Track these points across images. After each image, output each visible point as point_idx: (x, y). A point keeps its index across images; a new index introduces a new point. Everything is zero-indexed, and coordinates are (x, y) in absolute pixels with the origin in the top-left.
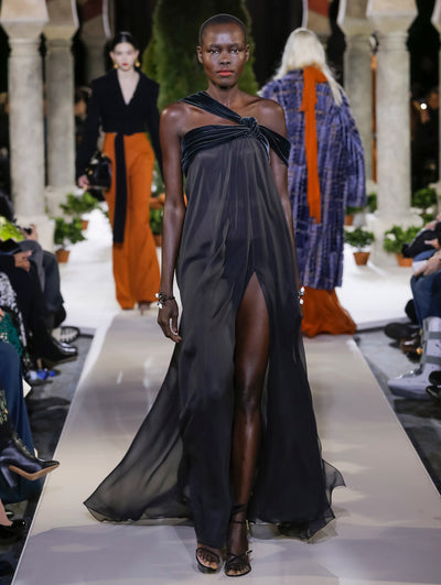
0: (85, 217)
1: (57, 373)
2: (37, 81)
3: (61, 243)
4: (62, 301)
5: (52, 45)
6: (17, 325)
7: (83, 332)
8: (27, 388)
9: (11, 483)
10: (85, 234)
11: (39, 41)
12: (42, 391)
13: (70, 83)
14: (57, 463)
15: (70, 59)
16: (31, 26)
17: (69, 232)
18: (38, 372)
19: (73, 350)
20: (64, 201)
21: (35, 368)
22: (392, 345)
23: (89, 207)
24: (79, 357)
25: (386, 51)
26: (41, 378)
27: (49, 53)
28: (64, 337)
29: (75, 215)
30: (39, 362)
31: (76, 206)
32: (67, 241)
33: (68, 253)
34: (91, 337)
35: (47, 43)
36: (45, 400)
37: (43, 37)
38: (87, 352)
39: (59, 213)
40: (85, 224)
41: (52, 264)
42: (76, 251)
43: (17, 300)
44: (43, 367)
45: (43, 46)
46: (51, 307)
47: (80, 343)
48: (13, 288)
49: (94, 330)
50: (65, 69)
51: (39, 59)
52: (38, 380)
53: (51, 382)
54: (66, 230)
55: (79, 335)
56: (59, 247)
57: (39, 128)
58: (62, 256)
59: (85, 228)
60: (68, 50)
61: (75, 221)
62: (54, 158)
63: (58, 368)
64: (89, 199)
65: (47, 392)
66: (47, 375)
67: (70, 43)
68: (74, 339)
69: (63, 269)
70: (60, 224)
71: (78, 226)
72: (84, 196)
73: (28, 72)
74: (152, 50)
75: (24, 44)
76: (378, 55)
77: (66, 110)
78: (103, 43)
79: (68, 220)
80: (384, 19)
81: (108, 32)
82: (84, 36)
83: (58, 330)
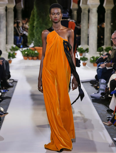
0: (16, 52)
1: (8, 90)
3: (10, 58)
4: (10, 73)
5: (9, 9)
7: (15, 80)
10: (16, 56)
11: (5, 8)
12: (4, 95)
13: (13, 19)
14: (8, 113)
15: (13, 13)
16: (4, 4)
17: (12, 56)
18: (3, 90)
19: (12, 85)
20: (11, 48)
22: (92, 86)
23: (17, 50)
24: (14, 87)
25: (92, 13)
26: (4, 92)
27: (8, 11)
28: (10, 82)
29: (13, 52)
30: (4, 88)
31: (14, 49)
32: (11, 58)
33: (11, 61)
34: (17, 82)
35: (7, 9)
36: (5, 97)
37: (6, 7)
38: (16, 85)
39: (9, 51)
40: (16, 54)
42: (14, 61)
44: (5, 89)
46: (7, 74)
49: (18, 80)
50: (11, 15)
51: (5, 12)
52: (3, 92)
53: (7, 93)
54: (11, 55)
55: (14, 81)
56: (9, 59)
57: (5, 30)
58: (10, 61)
59: (16, 55)
61: (13, 53)
62: (8, 37)
63: (8, 89)
64: (17, 47)
65: (6, 95)
66: (5, 92)
67: (13, 9)
68: (13, 82)
70: (9, 53)
71: (14, 54)
72: (16, 47)
75: (2, 9)
76: (90, 14)
77: (12, 26)
78: (21, 9)
79: (12, 53)
80: (92, 5)
81: (22, 6)
82: (17, 7)
83: (9, 80)
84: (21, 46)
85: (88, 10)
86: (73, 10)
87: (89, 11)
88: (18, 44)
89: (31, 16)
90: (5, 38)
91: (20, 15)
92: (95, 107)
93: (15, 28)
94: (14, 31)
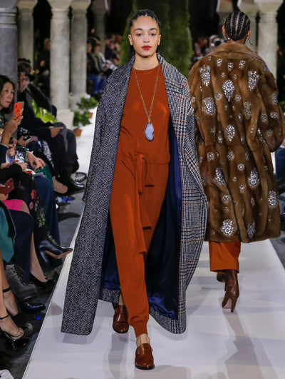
0: (91, 111)
1: (73, 199)
2: (67, 33)
3: (77, 125)
4: (77, 159)
5: (75, 13)
9: (46, 260)
10: (91, 120)
11: (68, 10)
12: (64, 209)
13: (85, 35)
14: (72, 249)
15: (85, 20)
16: (64, 2)
17: (81, 120)
18: (62, 198)
19: (82, 186)
20: (79, 101)
23: (93, 105)
25: (265, 22)
26: (64, 201)
27: (73, 17)
28: (77, 178)
29: (85, 110)
31: (86, 104)
32: (80, 124)
33: (81, 131)
35: (73, 12)
36: (66, 214)
37: (70, 8)
39: (76, 108)
40: (91, 114)
41: (72, 137)
42: (86, 130)
45: (70, 13)
46: (71, 161)
48: (50, 150)
50: (83, 26)
51: (68, 20)
52: (62, 202)
53: (69, 204)
54: (80, 118)
56: (76, 127)
57: (66, 60)
58: (78, 132)
59: (91, 117)
60: (84, 16)
61: (85, 113)
62: (75, 77)
63: (74, 196)
64: (94, 101)
65: (67, 209)
66: (67, 201)
67: (86, 12)
68: (83, 180)
69: (78, 140)
70: (76, 114)
71: (87, 116)
72: (90, 99)
73: (61, 27)
75: (60, 12)
76: (260, 25)
77: (82, 50)
78: (103, 13)
79: (81, 112)
80: (265, 4)
81: (107, 7)
82: (93, 9)
83: (74, 175)
85: (255, 15)
86: (221, 16)
87: (258, 18)
88: (96, 92)
89: (127, 29)
90: (68, 78)
91: (101, 28)
93: (89, 56)
94: (88, 63)
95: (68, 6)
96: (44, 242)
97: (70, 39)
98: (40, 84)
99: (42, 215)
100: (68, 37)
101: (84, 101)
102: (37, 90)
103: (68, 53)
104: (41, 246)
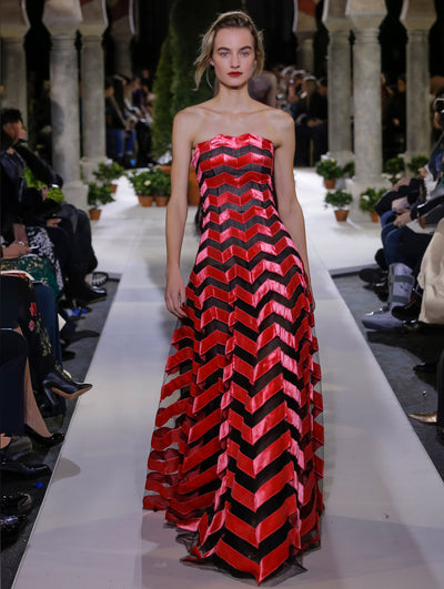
0: (114, 182)
1: (89, 310)
3: (94, 204)
5: (85, 40)
6: (54, 271)
7: (110, 277)
8: (62, 322)
9: (53, 402)
10: (114, 196)
11: (74, 37)
12: (76, 326)
13: (102, 72)
14: (90, 386)
15: (101, 53)
17: (102, 195)
18: (74, 310)
19: (103, 292)
20: (97, 169)
21: (72, 307)
22: (366, 287)
23: (117, 175)
24: (108, 298)
25: (362, 44)
26: (76, 315)
27: (84, 47)
28: (95, 281)
29: (106, 181)
30: (74, 302)
31: (107, 174)
32: (98, 202)
33: (100, 211)
34: (117, 281)
35: (82, 39)
36: (79, 333)
37: (79, 34)
38: (114, 294)
39: (92, 179)
40: (116, 186)
42: (107, 211)
43: (55, 249)
44: (78, 305)
45: (78, 42)
47: (109, 286)
49: (120, 275)
50: (96, 61)
51: (75, 51)
52: (73, 316)
53: (83, 318)
54: (98, 193)
55: (108, 280)
56: (93, 207)
57: (75, 110)
58: (96, 214)
59: (115, 191)
60: (99, 44)
61: (105, 186)
62: (88, 133)
63: (90, 306)
64: (117, 167)
65: (81, 326)
66: (80, 314)
67: (101, 38)
68: (104, 283)
70: (92, 187)
71: (108, 189)
72: (113, 165)
73: (66, 62)
74: (169, 44)
76: (355, 47)
77: (98, 95)
78: (129, 39)
79: (100, 184)
80: (360, 17)
81: (133, 30)
82: (113, 34)
83: (91, 275)
84: (133, 162)
85: (348, 34)
86: (299, 38)
87: (352, 39)
88: (121, 155)
89: (161, 61)
90: (77, 136)
91: (125, 60)
92: (376, 356)
93: (108, 102)
94: (107, 114)
95: (74, 31)
96: (49, 375)
97: (80, 79)
98: (39, 146)
99: (47, 339)
100: (76, 76)
101: (104, 168)
102: (34, 156)
103: (76, 99)
104: (45, 382)
